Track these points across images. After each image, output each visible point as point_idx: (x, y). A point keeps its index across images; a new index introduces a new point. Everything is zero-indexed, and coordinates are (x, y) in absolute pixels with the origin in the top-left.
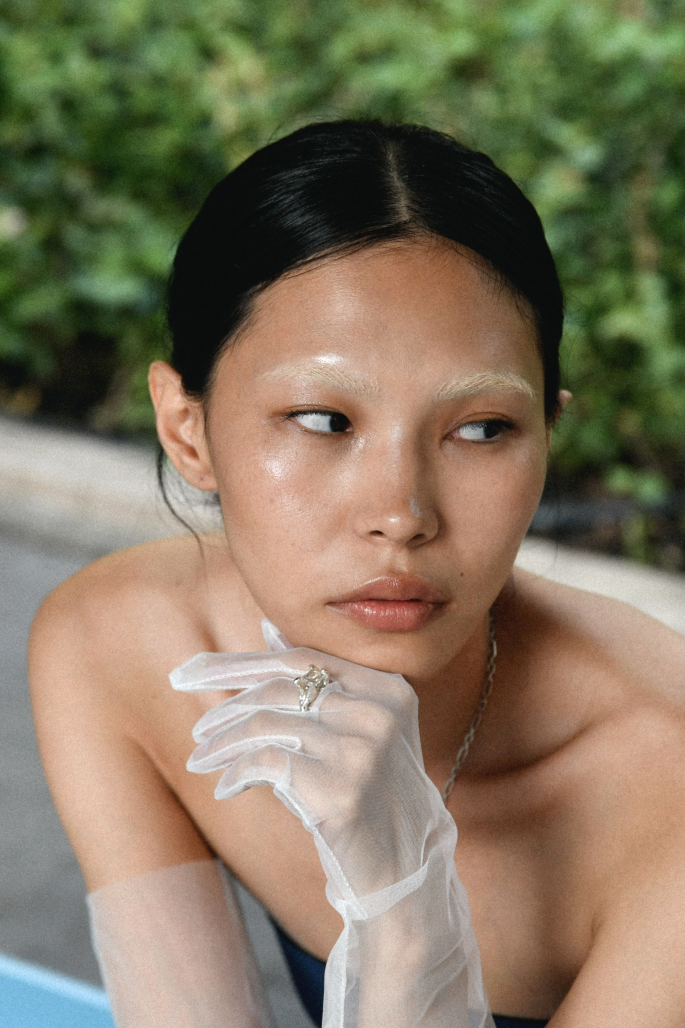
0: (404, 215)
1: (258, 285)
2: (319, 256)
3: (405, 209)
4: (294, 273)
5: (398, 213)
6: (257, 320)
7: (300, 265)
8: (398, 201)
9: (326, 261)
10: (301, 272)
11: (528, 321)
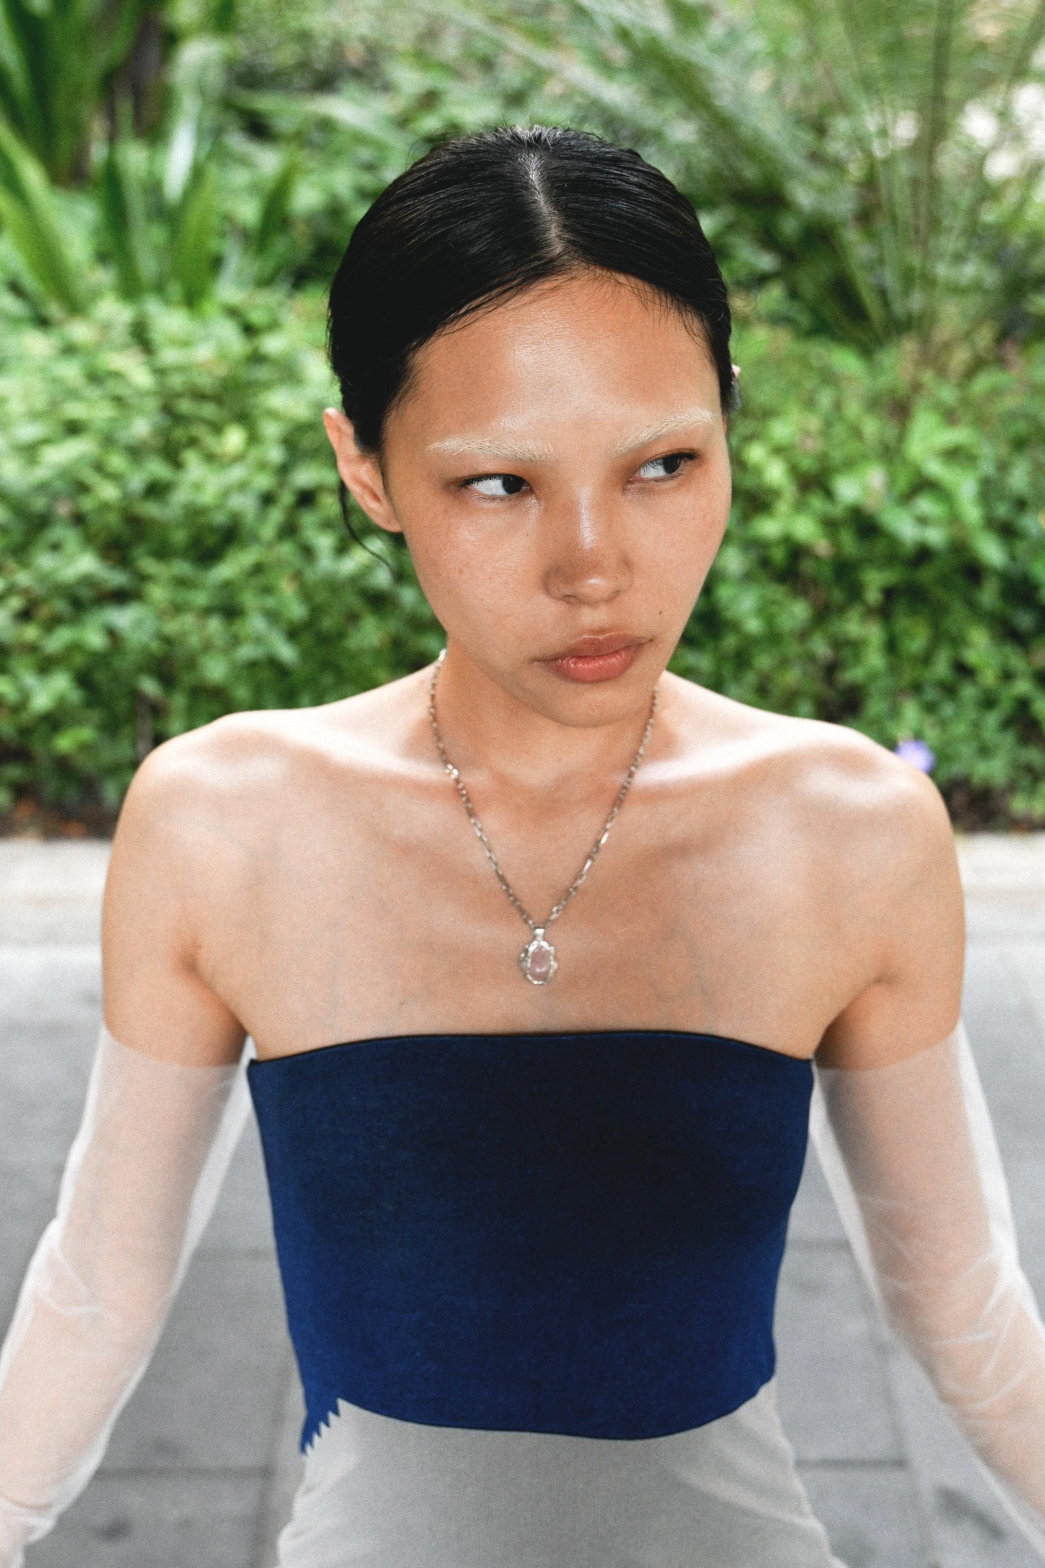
0: (558, 248)
1: (413, 342)
2: (473, 306)
3: (556, 239)
4: (448, 329)
5: (549, 245)
6: (418, 383)
7: (453, 320)
8: (547, 230)
9: (481, 312)
10: (456, 327)
11: (698, 340)
